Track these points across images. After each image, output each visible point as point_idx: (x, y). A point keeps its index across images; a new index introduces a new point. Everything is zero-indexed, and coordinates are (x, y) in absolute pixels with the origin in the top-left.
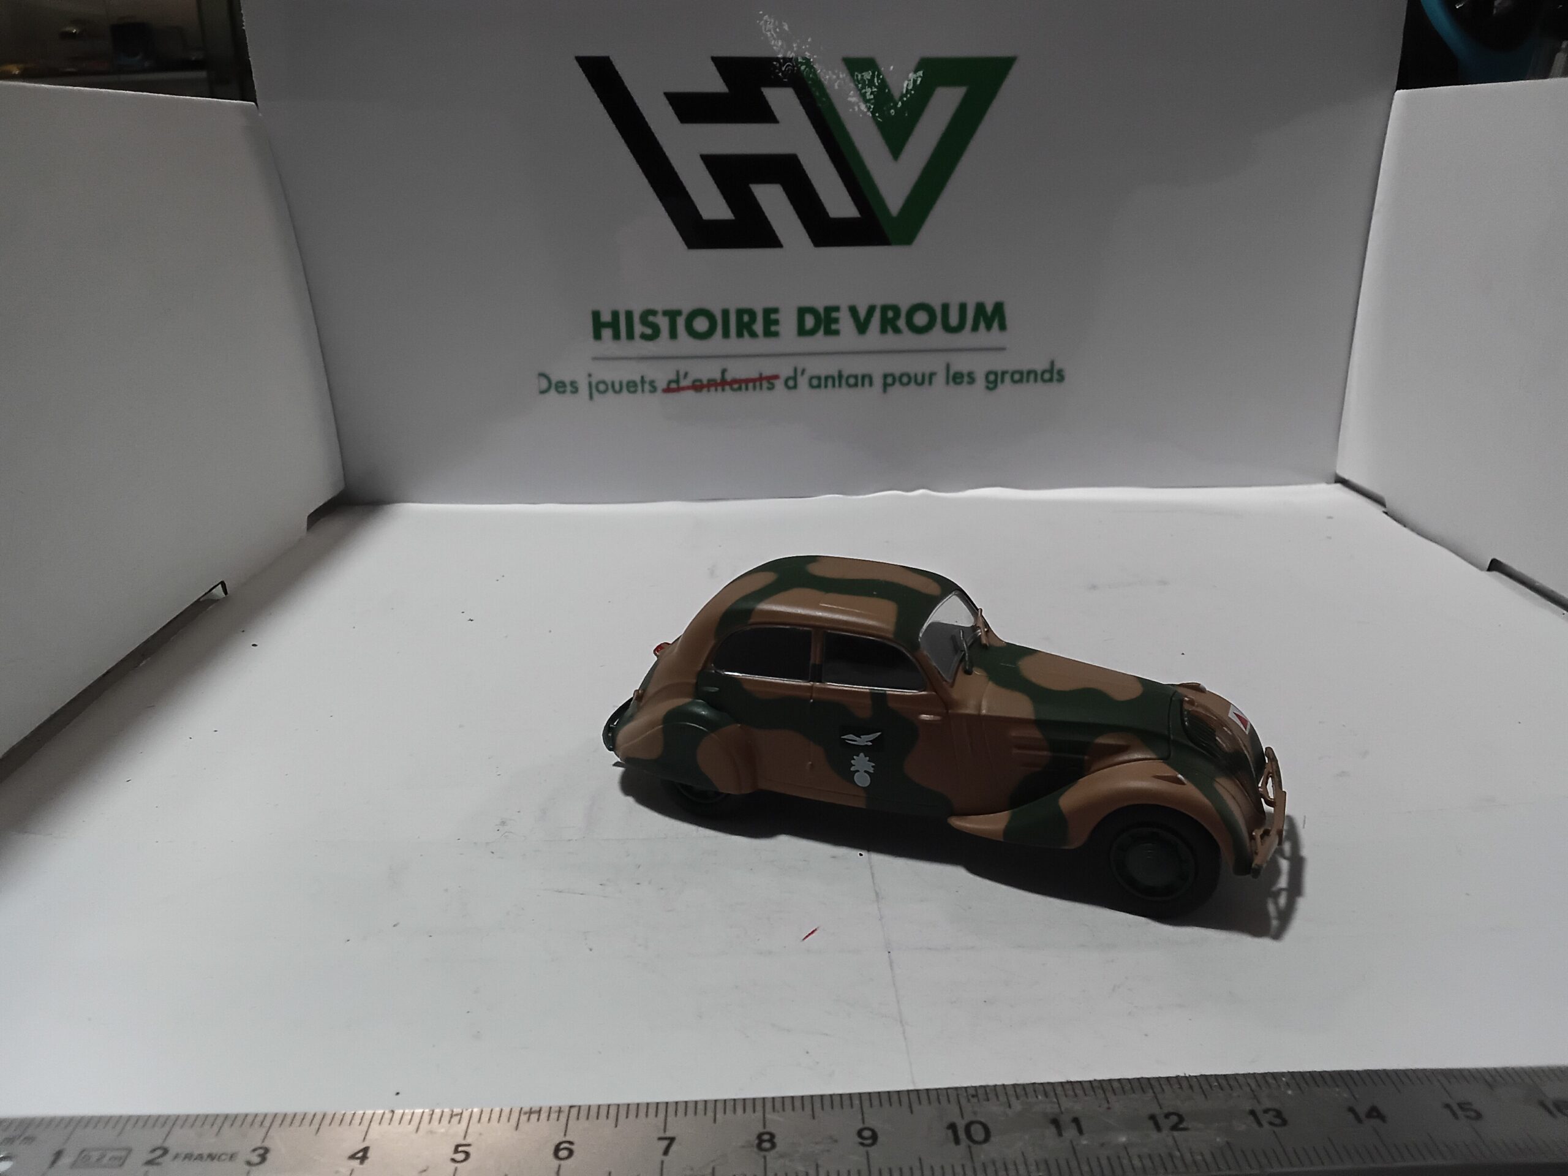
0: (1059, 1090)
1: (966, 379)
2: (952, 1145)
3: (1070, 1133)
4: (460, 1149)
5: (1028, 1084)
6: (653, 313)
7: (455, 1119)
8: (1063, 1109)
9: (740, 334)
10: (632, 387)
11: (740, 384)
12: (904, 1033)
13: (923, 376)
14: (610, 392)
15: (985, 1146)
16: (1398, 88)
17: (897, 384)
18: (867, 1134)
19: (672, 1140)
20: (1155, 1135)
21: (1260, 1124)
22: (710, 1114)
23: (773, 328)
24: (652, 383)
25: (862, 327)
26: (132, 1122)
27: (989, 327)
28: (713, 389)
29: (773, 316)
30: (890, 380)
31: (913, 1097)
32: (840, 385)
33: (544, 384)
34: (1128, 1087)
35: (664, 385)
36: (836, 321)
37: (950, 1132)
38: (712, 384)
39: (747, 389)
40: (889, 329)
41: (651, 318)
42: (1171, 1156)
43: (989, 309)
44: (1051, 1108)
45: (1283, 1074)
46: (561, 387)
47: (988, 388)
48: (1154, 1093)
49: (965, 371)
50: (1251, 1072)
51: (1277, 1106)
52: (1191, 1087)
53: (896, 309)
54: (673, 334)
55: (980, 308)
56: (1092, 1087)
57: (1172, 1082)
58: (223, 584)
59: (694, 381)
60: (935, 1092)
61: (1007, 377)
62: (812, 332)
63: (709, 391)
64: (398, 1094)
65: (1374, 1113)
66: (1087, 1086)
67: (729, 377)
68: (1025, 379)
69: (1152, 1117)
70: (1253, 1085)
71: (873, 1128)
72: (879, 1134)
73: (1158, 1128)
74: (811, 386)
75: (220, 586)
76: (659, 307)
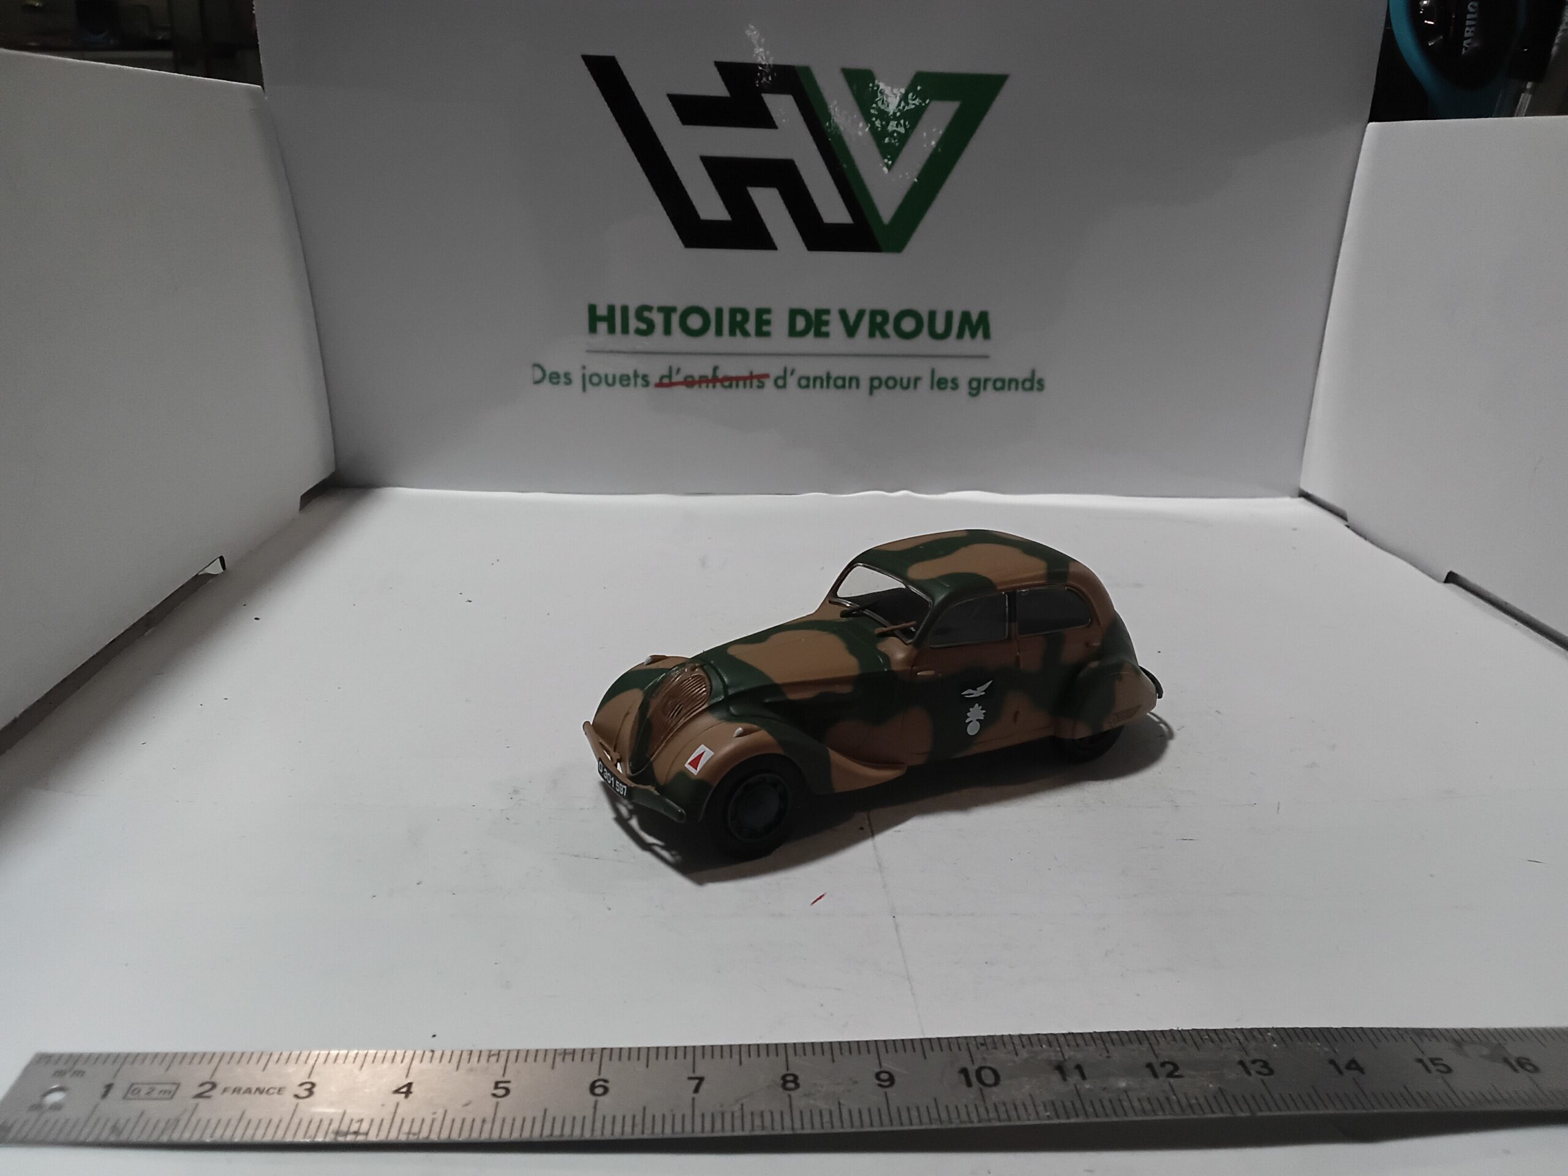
0: (1062, 1039)
1: (950, 385)
2: (964, 1087)
3: (1074, 1078)
4: (501, 1085)
5: (1033, 1035)
6: (649, 309)
7: (493, 1059)
8: (1066, 1057)
9: (732, 333)
10: (624, 380)
11: (731, 382)
12: (912, 989)
13: (909, 380)
14: (603, 386)
15: (994, 1089)
16: (1371, 120)
17: (883, 387)
18: (884, 1076)
19: (701, 1080)
20: (1152, 1081)
21: (1249, 1073)
22: (736, 1057)
23: (765, 328)
24: (645, 377)
25: (851, 330)
26: (178, 1059)
27: (973, 335)
28: (704, 385)
29: (765, 317)
30: (876, 383)
31: (927, 1045)
32: (828, 386)
33: (538, 374)
34: (1125, 1039)
35: (657, 380)
36: (827, 323)
37: (962, 1077)
38: (703, 381)
39: (737, 386)
40: (878, 333)
41: (646, 314)
42: (1168, 1099)
43: (974, 317)
44: (1054, 1056)
45: (1267, 1030)
46: (554, 378)
47: (971, 394)
48: (1150, 1044)
49: (949, 377)
50: (1239, 1027)
51: (1264, 1057)
52: (1184, 1040)
53: (884, 314)
54: (667, 331)
55: (966, 316)
56: (1092, 1037)
57: (1166, 1035)
58: (222, 559)
59: (686, 378)
60: (946, 1041)
61: (990, 385)
62: (803, 333)
63: (700, 387)
64: (434, 1036)
65: (1353, 1065)
66: (1088, 1037)
67: (720, 374)
68: (1006, 387)
69: (1149, 1066)
70: (1241, 1038)
71: (890, 1071)
72: (896, 1078)
73: (1155, 1075)
74: (800, 386)
75: (218, 560)
76: (655, 303)
